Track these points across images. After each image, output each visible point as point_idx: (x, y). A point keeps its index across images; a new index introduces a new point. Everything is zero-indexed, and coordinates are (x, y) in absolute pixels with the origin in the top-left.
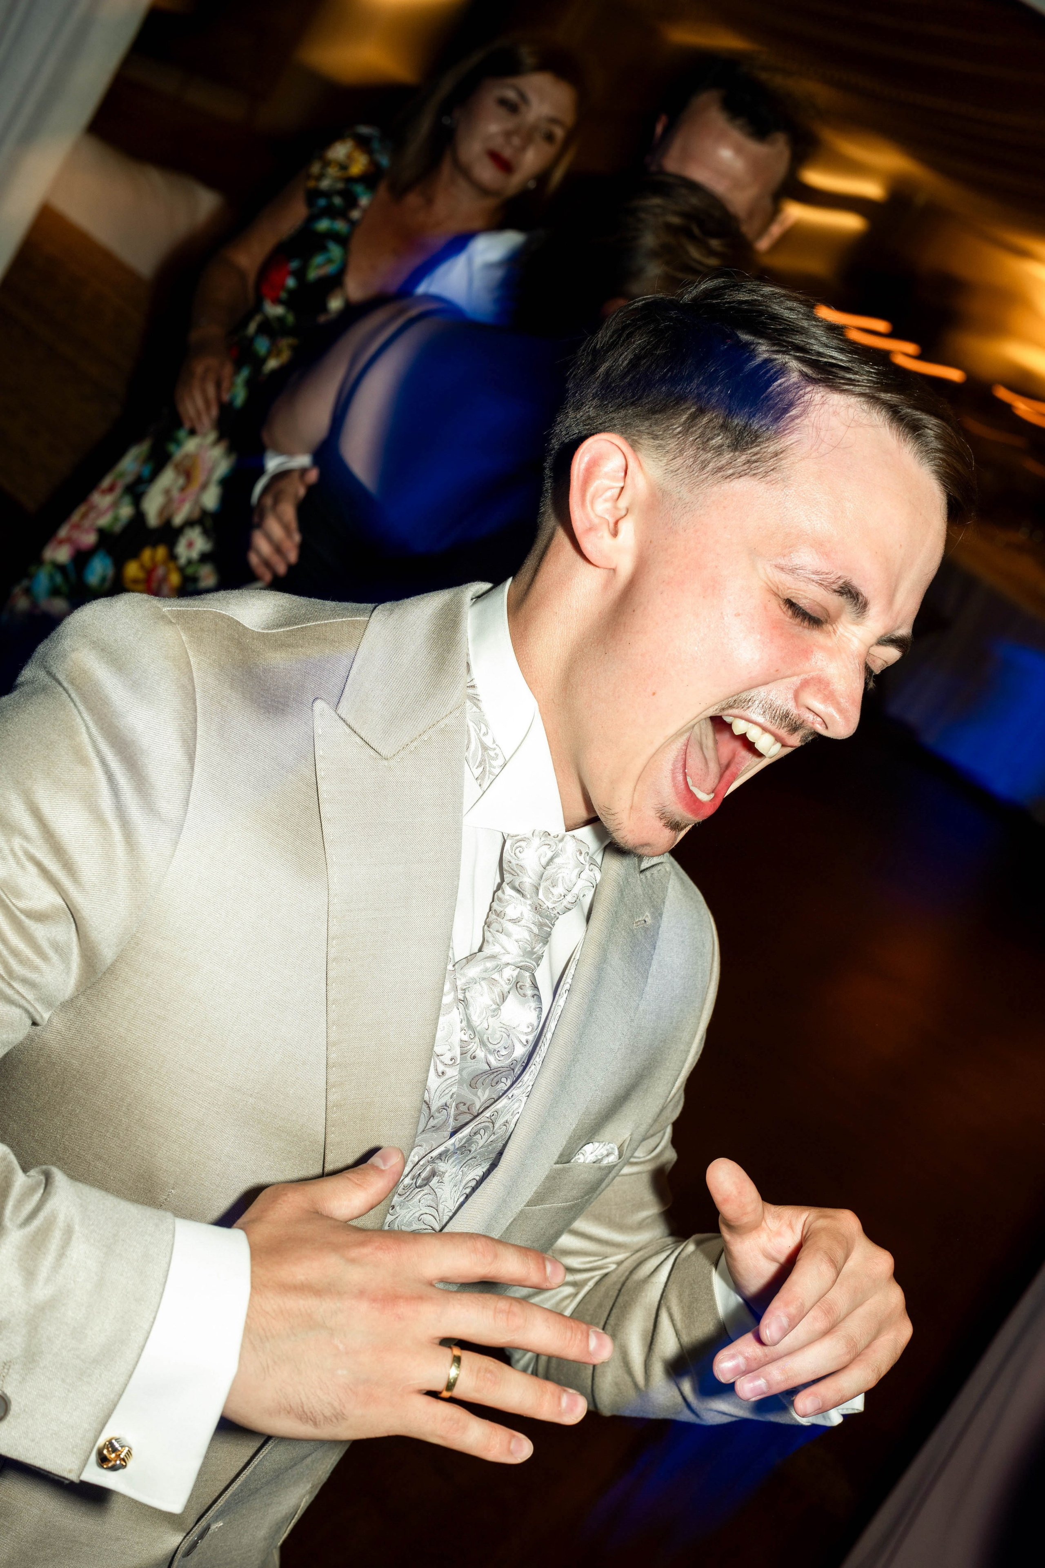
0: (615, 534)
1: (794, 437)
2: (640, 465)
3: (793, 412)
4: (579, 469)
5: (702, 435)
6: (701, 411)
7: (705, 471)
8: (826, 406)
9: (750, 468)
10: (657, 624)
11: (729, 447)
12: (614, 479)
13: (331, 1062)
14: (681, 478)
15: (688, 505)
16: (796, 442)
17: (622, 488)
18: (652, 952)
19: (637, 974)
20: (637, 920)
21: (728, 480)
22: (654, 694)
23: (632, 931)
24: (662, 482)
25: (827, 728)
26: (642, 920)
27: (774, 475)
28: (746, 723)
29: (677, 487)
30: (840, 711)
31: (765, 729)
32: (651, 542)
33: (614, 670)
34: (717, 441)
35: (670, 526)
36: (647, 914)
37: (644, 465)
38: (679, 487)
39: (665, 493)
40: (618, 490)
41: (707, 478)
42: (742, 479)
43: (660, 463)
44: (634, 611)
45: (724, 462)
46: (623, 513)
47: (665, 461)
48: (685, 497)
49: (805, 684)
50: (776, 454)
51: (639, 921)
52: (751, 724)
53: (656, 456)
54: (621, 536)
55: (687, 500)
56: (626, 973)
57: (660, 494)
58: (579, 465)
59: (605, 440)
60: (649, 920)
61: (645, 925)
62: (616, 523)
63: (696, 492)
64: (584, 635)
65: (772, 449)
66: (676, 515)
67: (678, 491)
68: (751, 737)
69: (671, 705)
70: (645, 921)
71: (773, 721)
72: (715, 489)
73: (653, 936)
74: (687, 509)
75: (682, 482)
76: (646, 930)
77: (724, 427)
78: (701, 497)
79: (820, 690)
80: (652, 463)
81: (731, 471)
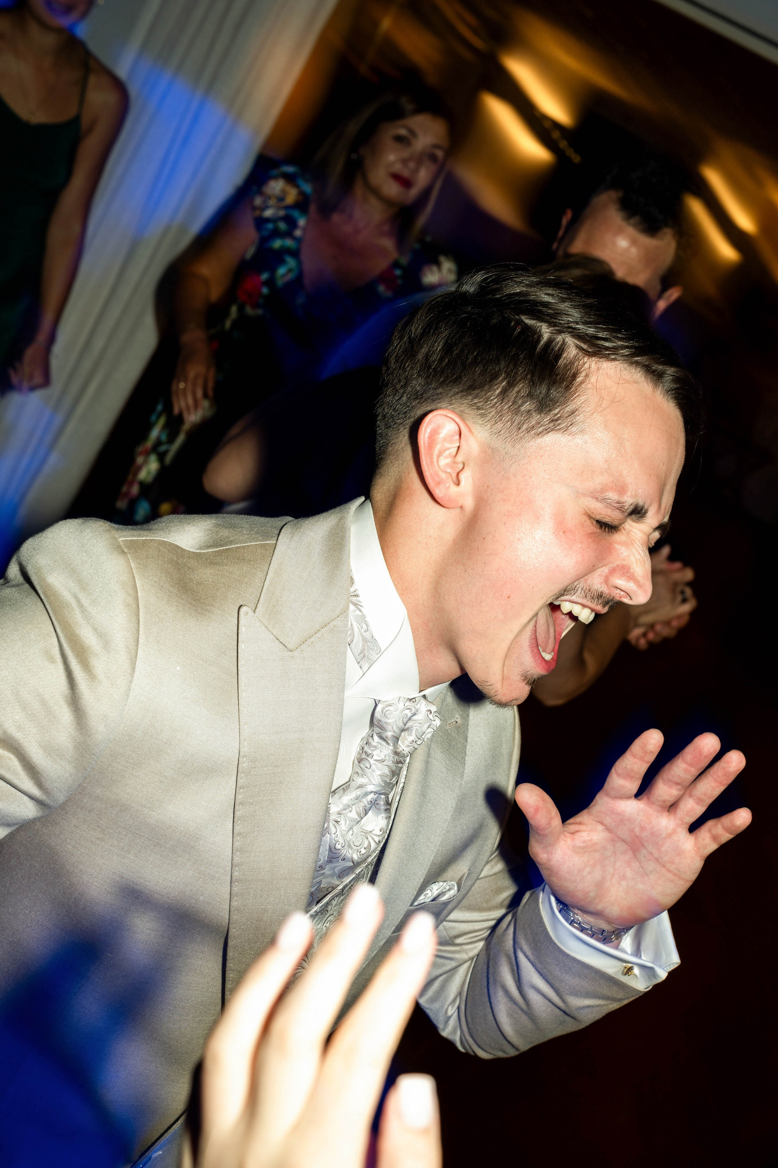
0: (458, 483)
1: (583, 398)
2: (470, 430)
3: (579, 379)
4: (424, 438)
5: (514, 402)
6: (511, 385)
7: (521, 431)
8: (601, 371)
9: (555, 425)
10: (505, 547)
11: (535, 411)
12: (451, 441)
13: (234, 878)
14: (504, 438)
15: (514, 457)
16: (584, 402)
17: (459, 447)
18: (465, 744)
19: (456, 762)
20: (450, 722)
21: (540, 436)
22: (509, 597)
23: (447, 731)
24: (490, 441)
25: (631, 599)
26: (454, 722)
27: (573, 429)
28: (571, 604)
29: (502, 444)
30: (640, 586)
31: (584, 606)
32: (488, 486)
33: (475, 583)
34: (527, 406)
35: (502, 474)
36: (457, 716)
37: (473, 430)
38: (504, 445)
39: (494, 450)
40: (456, 449)
41: (524, 436)
42: (550, 434)
43: (486, 428)
44: (484, 539)
45: (534, 423)
46: (461, 466)
47: (489, 426)
48: (510, 451)
49: (613, 571)
50: (573, 412)
51: (452, 723)
52: (574, 604)
53: (481, 423)
54: (463, 483)
55: (512, 454)
56: (447, 762)
57: (490, 451)
58: (424, 435)
59: (441, 414)
60: (459, 721)
61: (456, 725)
62: (458, 474)
63: (518, 446)
64: (444, 557)
65: (568, 409)
66: (506, 465)
67: (504, 447)
68: (575, 613)
69: (522, 603)
70: (457, 722)
71: (593, 601)
72: (532, 443)
73: (464, 732)
74: (514, 460)
75: (505, 440)
76: (458, 728)
77: (530, 395)
78: (522, 450)
79: (624, 574)
80: (479, 428)
81: (541, 429)
